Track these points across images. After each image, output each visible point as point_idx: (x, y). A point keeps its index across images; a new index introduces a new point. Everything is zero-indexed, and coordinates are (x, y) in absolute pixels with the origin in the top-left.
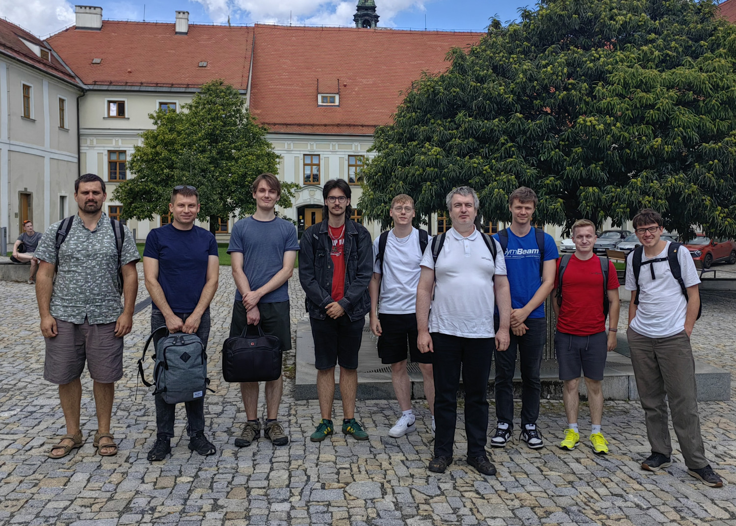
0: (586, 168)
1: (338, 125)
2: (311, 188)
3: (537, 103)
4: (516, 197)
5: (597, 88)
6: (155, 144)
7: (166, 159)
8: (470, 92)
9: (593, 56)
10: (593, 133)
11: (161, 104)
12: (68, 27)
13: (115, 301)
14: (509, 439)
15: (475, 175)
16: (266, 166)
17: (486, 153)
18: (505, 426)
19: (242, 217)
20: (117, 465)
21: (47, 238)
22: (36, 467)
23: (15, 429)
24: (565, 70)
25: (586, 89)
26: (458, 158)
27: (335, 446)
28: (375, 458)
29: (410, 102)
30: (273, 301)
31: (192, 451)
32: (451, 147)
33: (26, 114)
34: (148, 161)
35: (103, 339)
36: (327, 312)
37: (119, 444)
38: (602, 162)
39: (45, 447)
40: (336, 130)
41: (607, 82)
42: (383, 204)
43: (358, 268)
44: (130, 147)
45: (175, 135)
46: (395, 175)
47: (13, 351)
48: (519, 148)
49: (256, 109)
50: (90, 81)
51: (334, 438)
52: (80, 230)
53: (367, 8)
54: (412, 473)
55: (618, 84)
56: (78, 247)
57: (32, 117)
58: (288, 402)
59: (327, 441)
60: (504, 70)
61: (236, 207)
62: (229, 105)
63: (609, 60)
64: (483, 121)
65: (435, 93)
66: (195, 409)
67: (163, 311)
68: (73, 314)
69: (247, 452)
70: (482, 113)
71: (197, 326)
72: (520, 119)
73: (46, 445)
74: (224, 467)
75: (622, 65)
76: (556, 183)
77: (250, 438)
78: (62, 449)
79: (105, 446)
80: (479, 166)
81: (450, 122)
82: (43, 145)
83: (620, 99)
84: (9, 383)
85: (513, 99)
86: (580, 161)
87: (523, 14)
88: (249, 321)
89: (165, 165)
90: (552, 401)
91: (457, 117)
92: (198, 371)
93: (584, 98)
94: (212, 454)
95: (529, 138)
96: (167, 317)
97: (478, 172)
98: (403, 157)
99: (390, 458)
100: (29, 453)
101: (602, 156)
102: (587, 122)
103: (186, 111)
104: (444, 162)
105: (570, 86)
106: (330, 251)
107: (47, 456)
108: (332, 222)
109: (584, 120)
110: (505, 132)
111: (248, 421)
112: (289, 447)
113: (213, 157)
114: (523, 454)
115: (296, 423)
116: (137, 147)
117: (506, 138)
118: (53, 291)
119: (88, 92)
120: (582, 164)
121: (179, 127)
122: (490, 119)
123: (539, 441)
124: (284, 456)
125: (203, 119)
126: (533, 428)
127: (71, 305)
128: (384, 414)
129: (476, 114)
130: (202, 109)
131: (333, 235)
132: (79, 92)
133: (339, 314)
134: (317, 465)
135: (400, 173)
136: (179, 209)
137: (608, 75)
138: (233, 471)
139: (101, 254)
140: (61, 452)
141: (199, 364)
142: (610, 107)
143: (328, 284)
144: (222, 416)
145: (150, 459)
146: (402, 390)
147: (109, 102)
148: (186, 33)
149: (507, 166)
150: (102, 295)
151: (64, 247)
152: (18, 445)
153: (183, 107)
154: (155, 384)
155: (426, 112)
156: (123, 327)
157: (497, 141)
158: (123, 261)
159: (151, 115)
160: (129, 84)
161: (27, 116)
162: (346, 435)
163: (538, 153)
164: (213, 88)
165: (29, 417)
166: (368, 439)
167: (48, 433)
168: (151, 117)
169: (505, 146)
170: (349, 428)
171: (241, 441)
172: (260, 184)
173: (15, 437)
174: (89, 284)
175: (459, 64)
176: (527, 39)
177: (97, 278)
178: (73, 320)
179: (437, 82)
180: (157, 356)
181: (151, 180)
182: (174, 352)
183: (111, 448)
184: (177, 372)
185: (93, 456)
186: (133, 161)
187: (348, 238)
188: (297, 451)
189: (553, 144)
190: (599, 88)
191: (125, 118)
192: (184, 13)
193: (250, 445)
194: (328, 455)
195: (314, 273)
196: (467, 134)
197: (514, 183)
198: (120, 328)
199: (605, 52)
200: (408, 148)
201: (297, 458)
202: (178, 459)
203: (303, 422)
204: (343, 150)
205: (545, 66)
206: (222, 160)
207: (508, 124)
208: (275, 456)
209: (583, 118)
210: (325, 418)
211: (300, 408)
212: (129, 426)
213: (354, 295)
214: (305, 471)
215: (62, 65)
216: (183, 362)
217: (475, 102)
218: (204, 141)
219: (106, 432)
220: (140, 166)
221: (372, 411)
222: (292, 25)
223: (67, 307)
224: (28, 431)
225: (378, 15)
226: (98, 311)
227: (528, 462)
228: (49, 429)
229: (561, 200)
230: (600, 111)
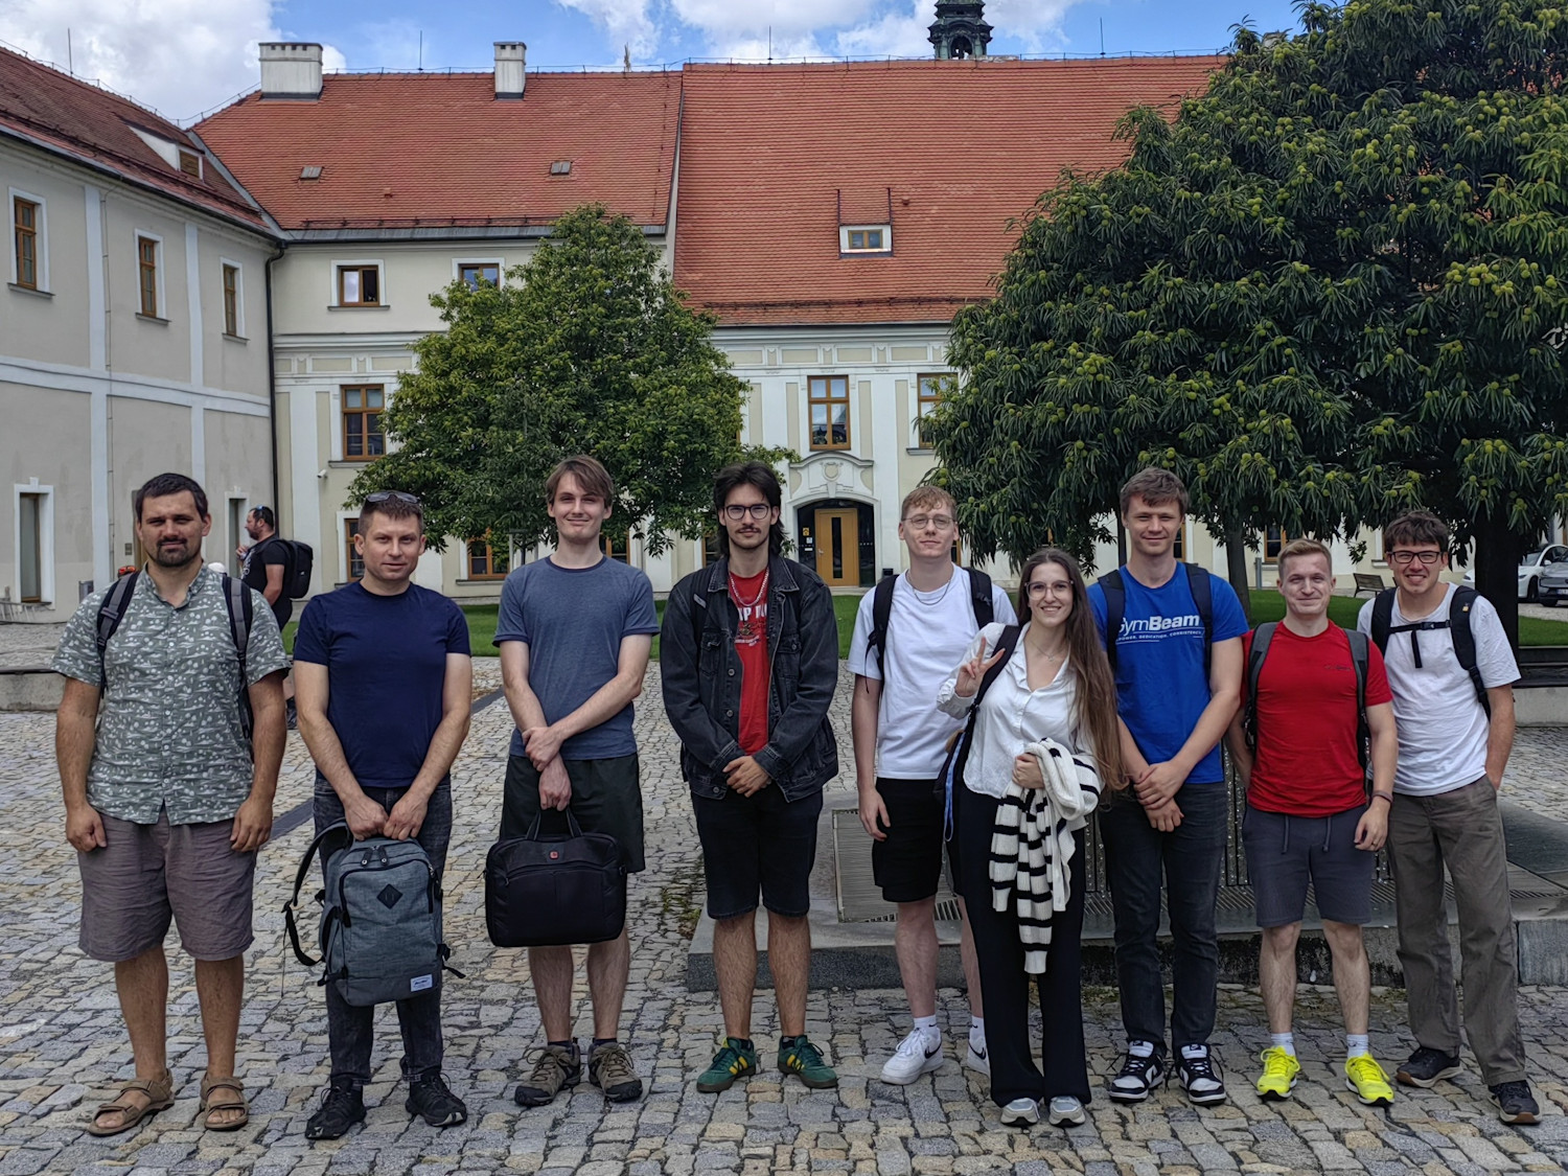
0: (1477, 391)
1: (891, 302)
2: (829, 459)
3: (1344, 234)
4: (1135, 493)
5: (1494, 192)
6: (445, 367)
7: (472, 402)
8: (1176, 212)
9: (1481, 111)
10: (1487, 305)
11: (463, 268)
12: (243, 96)
13: (235, 768)
14: (1156, 1081)
15: (1193, 420)
16: (711, 411)
17: (1222, 364)
18: (1146, 1050)
19: (656, 537)
20: (234, 1149)
21: (79, 625)
22: (50, 1154)
23: (24, 1066)
24: (1411, 151)
25: (1466, 196)
26: (1151, 379)
27: (753, 1103)
28: (840, 1130)
29: (1034, 244)
30: (595, 756)
31: (414, 1116)
32: (1134, 352)
33: (148, 308)
34: (431, 410)
35: (203, 857)
36: (729, 781)
37: (250, 1101)
38: (1516, 377)
39: (81, 1110)
40: (885, 315)
41: (1517, 174)
42: (971, 499)
43: (800, 671)
44: (391, 373)
45: (491, 343)
46: (1001, 426)
47: (60, 883)
48: (1303, 347)
49: (691, 271)
50: (297, 222)
51: (756, 1083)
52: (150, 605)
53: (961, 10)
54: (917, 1168)
55: (1548, 178)
56: (145, 644)
57: (161, 313)
58: (669, 996)
59: (736, 1092)
60: (1262, 156)
61: (642, 512)
62: (618, 264)
63: (1523, 120)
64: (1211, 285)
65: (1091, 221)
66: (421, 1017)
67: (338, 789)
68: (133, 800)
69: (541, 1117)
70: (1210, 267)
71: (420, 822)
72: (1303, 275)
73: (84, 1103)
74: (477, 1155)
75: (1558, 131)
76: (1401, 432)
77: (550, 1085)
78: (120, 1114)
79: (217, 1108)
80: (1203, 397)
81: (1132, 290)
82: (187, 378)
83: (1555, 217)
84: (36, 957)
85: (1284, 228)
86: (1459, 375)
87: (1307, 14)
88: (544, 800)
89: (470, 417)
90: (1320, 988)
91: (1146, 278)
92: (421, 928)
93: (1462, 218)
94: (455, 1124)
95: (1327, 322)
96: (349, 801)
97: (1200, 412)
98: (1018, 382)
99: (877, 1132)
100: (44, 1121)
101: (1516, 359)
102: (1469, 277)
103: (519, 284)
104: (1119, 387)
105: (1425, 190)
106: (734, 633)
107: (80, 1129)
108: (738, 564)
109: (1462, 273)
110: (1266, 310)
111: (549, 1044)
112: (641, 1105)
113: (581, 393)
114: (1205, 1121)
115: (676, 1047)
116: (406, 375)
117: (1269, 324)
118: (96, 749)
119: (291, 249)
120: (1464, 382)
121: (502, 324)
122: (1230, 279)
123: (1216, 1085)
124: (623, 1127)
125: (558, 303)
126: (1202, 1053)
127: (128, 779)
128: (892, 1024)
129: (1195, 267)
130: (555, 278)
131: (741, 595)
132: (270, 250)
133: (755, 787)
134: (695, 1148)
135: (1011, 419)
136: (380, 548)
137: (1522, 157)
138: (495, 1163)
139: (194, 660)
140: (113, 1121)
141: (423, 913)
142: (1529, 238)
143: (730, 713)
144: (507, 1031)
145: (312, 1137)
146: (918, 965)
147: (342, 269)
148: (521, 96)
149: (1274, 394)
150: (199, 755)
151: (113, 645)
152: (22, 1104)
153: (510, 275)
154: (323, 959)
155: (1073, 269)
156: (249, 829)
157: (1247, 332)
158: (251, 673)
159: (437, 297)
160: (386, 225)
161: (148, 313)
162: (786, 1075)
163: (1353, 360)
164: (583, 226)
165: (62, 1038)
166: (837, 1086)
167: (95, 1076)
168: (437, 302)
169: (1268, 345)
170: (792, 1057)
171: (528, 1092)
172: (562, 482)
173: (20, 1085)
174: (169, 731)
175: (1149, 146)
176: (1319, 76)
177: (188, 715)
178: (134, 816)
179: (1095, 194)
180: (327, 895)
181: (438, 455)
182: (364, 884)
183: (231, 1112)
184: (372, 932)
185: (184, 1130)
186: (396, 410)
187: (776, 601)
188: (657, 1115)
189: (1389, 336)
190: (1499, 190)
191: (379, 306)
192: (514, 47)
193: (551, 1101)
194: (728, 1125)
195: (697, 688)
196: (1172, 317)
197: (1291, 436)
198: (242, 832)
199: (1513, 101)
200: (1031, 359)
201: (652, 1133)
202: (375, 1136)
203: (692, 1044)
204: (906, 363)
205: (1362, 143)
206: (606, 398)
207: (1274, 290)
208: (602, 1127)
209: (1461, 266)
210: (732, 1035)
211: (694, 1011)
212: (285, 1058)
213: (791, 738)
214: (663, 1162)
215: (231, 187)
216: (385, 908)
217: (1191, 237)
218: (562, 354)
219: (225, 1075)
220: (411, 421)
221: (865, 1017)
222: (772, 62)
223: (120, 784)
224: (52, 1069)
225: (990, 24)
226: (192, 793)
227: (1213, 1140)
228: (99, 1067)
229: (1415, 475)
230: (1504, 249)
